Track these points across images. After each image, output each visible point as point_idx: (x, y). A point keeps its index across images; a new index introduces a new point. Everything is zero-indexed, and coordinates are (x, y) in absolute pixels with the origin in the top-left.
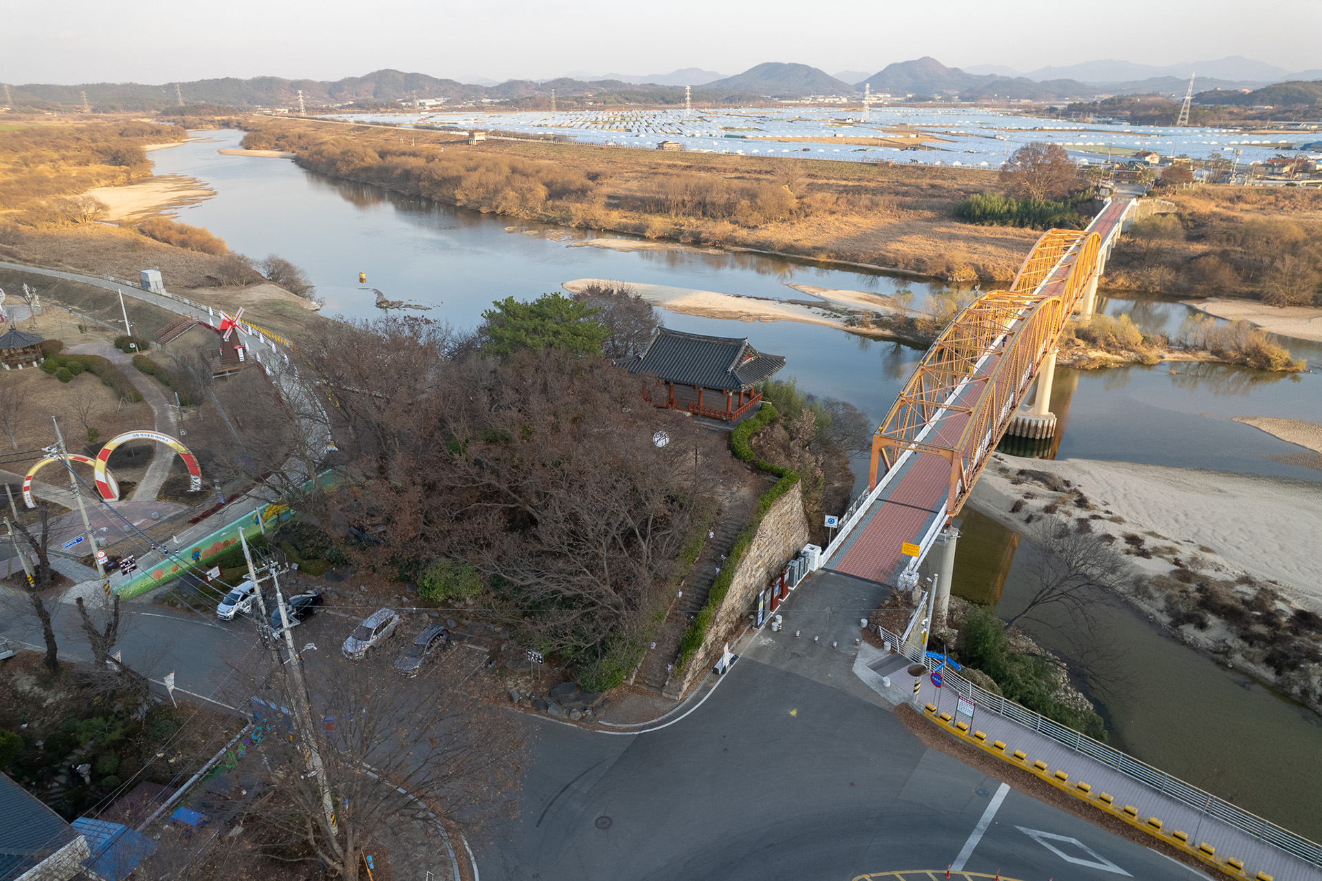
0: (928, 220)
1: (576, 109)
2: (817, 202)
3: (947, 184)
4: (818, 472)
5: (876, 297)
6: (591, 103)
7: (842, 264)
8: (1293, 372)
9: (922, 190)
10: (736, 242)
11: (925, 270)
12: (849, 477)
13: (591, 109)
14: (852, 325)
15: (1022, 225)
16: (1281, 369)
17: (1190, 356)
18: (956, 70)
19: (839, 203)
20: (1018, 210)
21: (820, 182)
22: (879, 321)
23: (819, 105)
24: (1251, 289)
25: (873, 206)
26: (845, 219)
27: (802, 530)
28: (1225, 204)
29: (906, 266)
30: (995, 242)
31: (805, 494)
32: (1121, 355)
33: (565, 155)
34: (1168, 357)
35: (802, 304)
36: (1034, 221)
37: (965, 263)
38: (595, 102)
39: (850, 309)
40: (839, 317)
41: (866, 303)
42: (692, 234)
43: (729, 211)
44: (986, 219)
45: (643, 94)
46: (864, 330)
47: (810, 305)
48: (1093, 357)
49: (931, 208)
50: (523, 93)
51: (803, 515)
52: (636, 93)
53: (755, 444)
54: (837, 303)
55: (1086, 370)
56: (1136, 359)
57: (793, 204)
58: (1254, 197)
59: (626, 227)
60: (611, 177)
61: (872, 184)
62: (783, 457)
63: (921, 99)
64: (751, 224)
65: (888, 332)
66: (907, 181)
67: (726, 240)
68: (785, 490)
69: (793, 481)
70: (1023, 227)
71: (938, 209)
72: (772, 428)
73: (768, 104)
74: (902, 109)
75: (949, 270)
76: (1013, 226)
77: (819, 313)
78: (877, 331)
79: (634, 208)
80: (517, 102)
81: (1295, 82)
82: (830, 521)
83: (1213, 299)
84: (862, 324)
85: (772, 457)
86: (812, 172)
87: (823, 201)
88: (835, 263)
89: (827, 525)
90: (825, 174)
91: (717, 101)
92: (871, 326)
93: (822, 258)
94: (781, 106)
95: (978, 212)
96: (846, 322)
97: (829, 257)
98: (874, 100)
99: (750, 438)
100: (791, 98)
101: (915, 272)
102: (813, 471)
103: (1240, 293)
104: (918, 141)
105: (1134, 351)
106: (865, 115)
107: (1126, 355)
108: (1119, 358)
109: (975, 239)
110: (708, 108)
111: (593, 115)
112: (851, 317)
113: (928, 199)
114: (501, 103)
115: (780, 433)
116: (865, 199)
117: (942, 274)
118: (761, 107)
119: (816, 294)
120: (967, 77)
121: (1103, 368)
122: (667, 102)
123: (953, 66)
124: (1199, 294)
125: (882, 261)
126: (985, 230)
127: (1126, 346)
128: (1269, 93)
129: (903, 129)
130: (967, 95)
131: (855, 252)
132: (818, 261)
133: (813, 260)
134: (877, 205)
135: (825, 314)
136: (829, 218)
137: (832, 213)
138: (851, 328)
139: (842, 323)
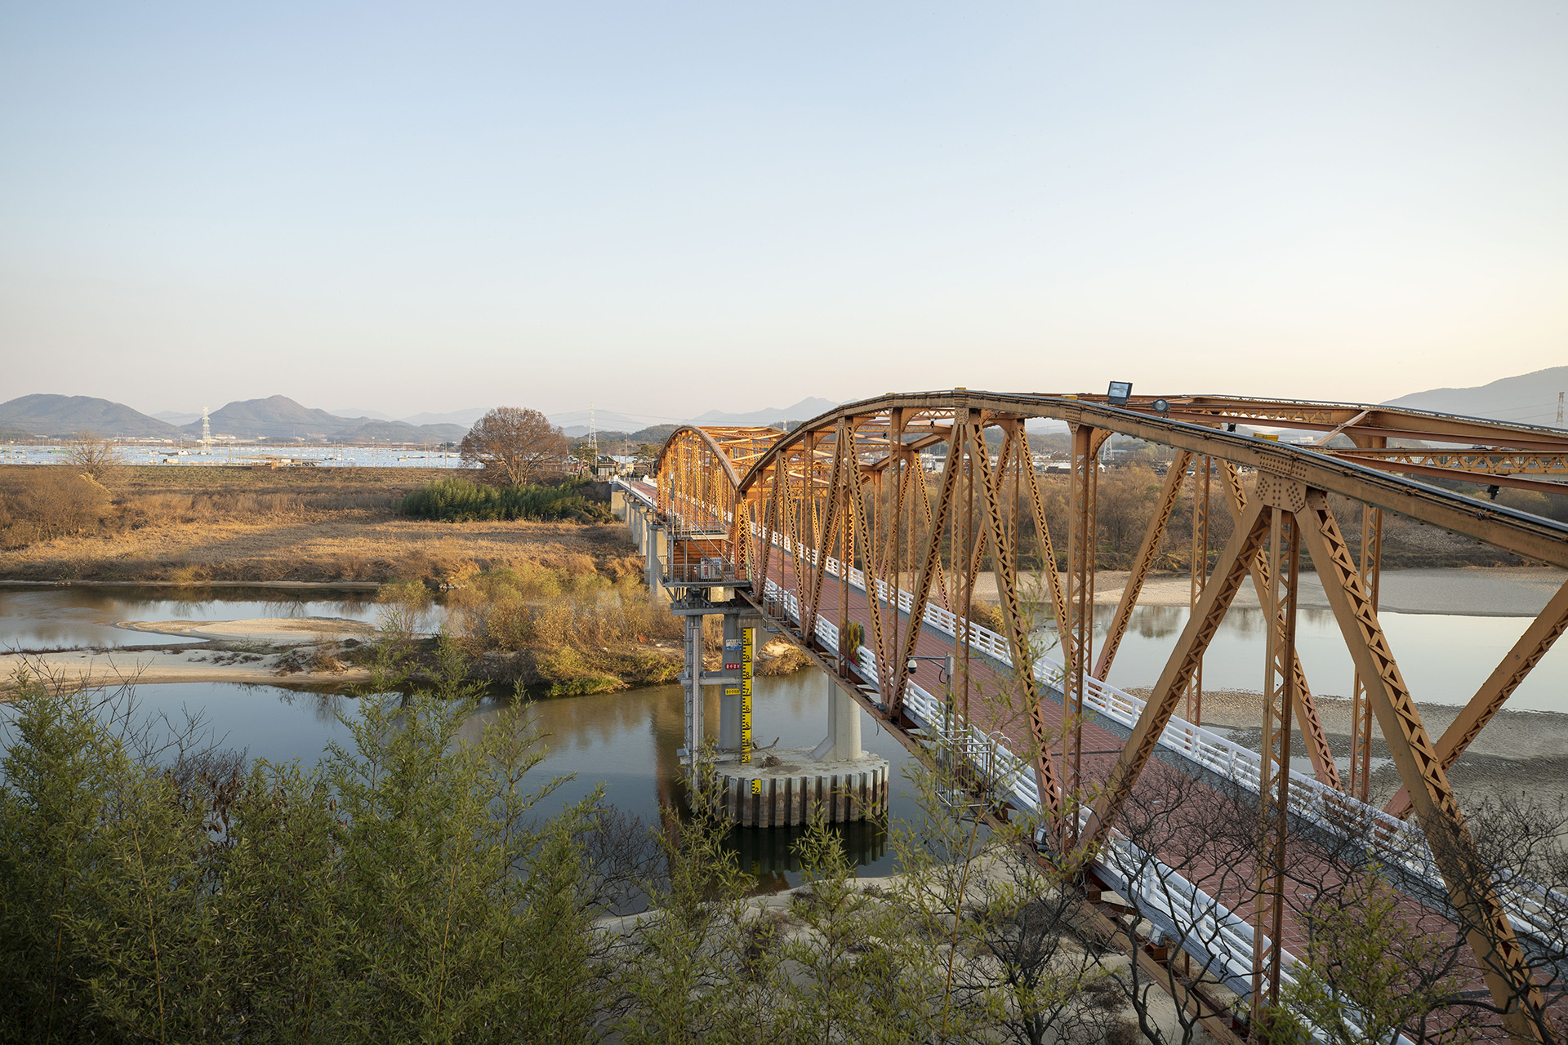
0: (364, 521)
2: (154, 508)
3: (371, 485)
7: (225, 588)
9: (337, 491)
14: (293, 669)
19: (199, 507)
20: (500, 499)
21: (155, 489)
22: (354, 654)
25: (262, 509)
26: (215, 527)
29: (358, 576)
30: (482, 537)
35: (156, 649)
36: (528, 511)
37: (459, 561)
39: (274, 645)
40: (255, 660)
44: (456, 512)
46: (326, 675)
47: (177, 650)
49: (363, 507)
54: (241, 640)
57: (107, 509)
61: (254, 488)
63: (278, 441)
64: (12, 544)
65: (379, 673)
66: (309, 483)
70: (513, 519)
71: (376, 508)
75: (437, 572)
76: (499, 520)
77: (204, 659)
84: (317, 663)
87: (167, 506)
88: (214, 588)
90: (162, 482)
92: (338, 664)
93: (184, 578)
95: (441, 504)
96: (277, 666)
97: (198, 576)
109: (454, 536)
112: (289, 658)
113: (353, 496)
116: (246, 501)
125: (309, 571)
131: (252, 563)
132: (176, 588)
133: (164, 587)
134: (269, 507)
135: (221, 658)
136: (184, 527)
137: (190, 520)
138: (290, 677)
139: (267, 670)
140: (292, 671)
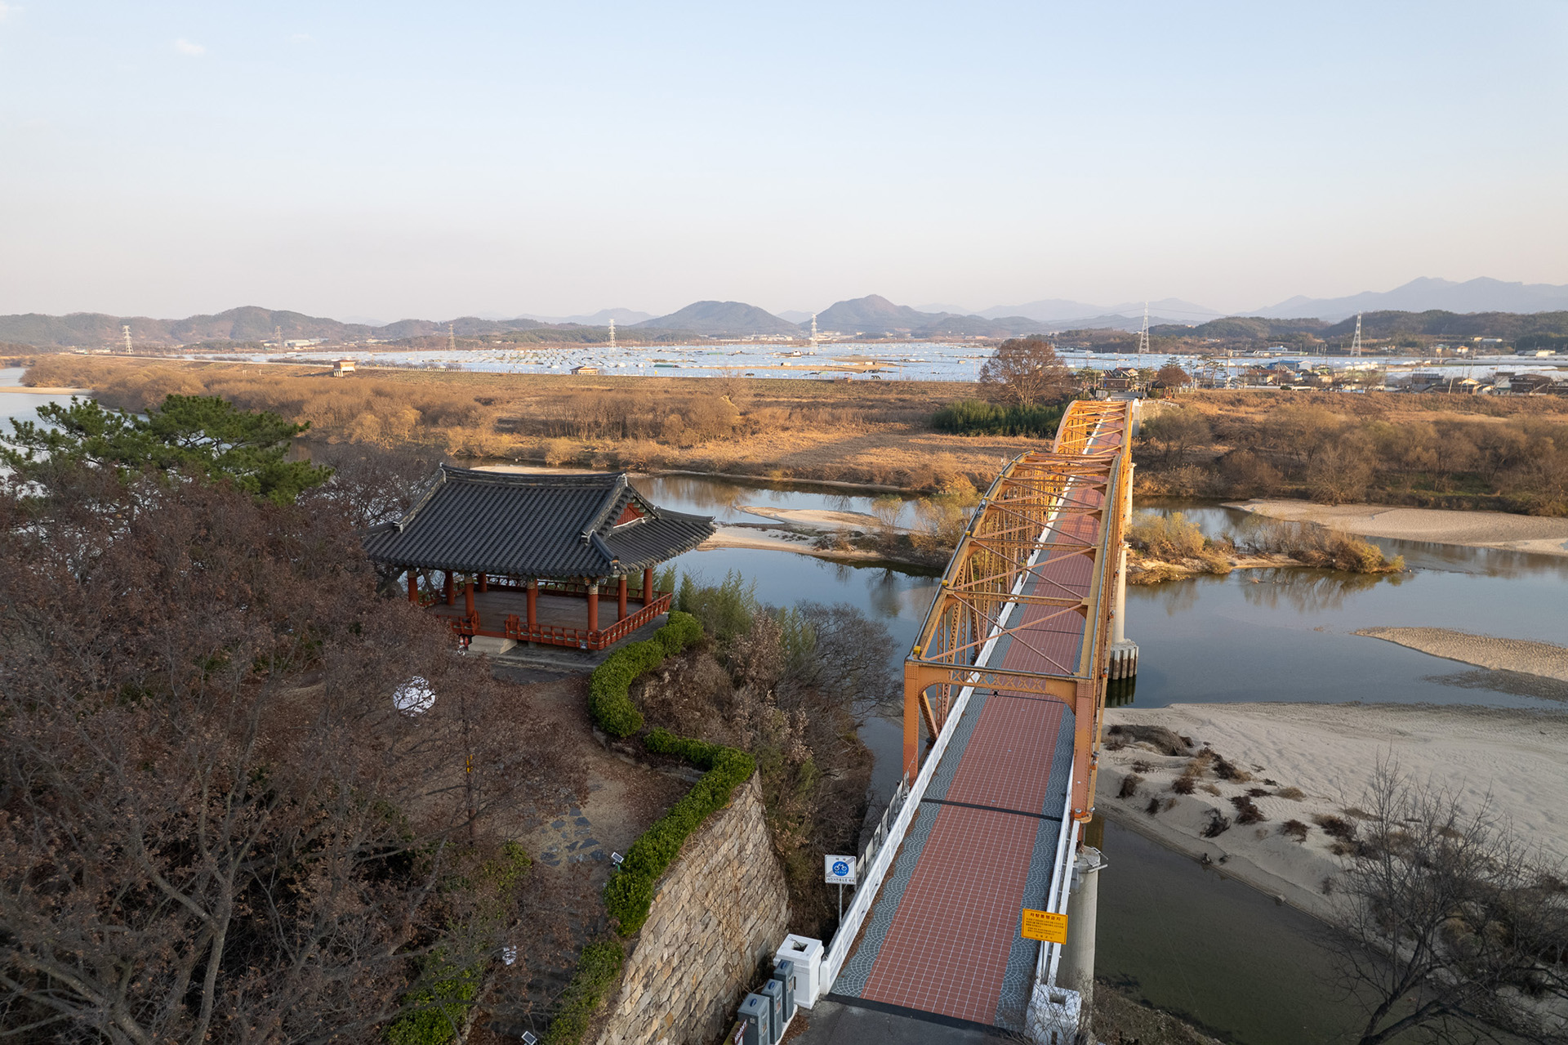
0: (902, 433)
1: (478, 347)
2: (765, 417)
3: (917, 398)
4: (799, 749)
5: (851, 515)
6: (499, 342)
7: (801, 484)
8: (1391, 572)
9: (890, 403)
10: (665, 464)
11: (909, 484)
12: (862, 758)
13: (499, 347)
14: (824, 547)
15: (1013, 433)
16: (1376, 569)
17: (1265, 561)
18: (906, 309)
19: (793, 418)
20: (1007, 417)
21: (768, 400)
22: (860, 540)
23: (762, 343)
24: (1295, 487)
25: (834, 421)
26: (801, 435)
27: (770, 898)
28: (1228, 408)
29: (884, 482)
30: (985, 450)
31: (772, 805)
32: (1183, 564)
33: (454, 383)
34: (1241, 564)
35: (754, 526)
36: (1028, 428)
37: (957, 473)
38: (504, 341)
39: (818, 530)
40: (805, 539)
41: (840, 522)
42: (607, 456)
43: (655, 430)
44: (971, 428)
45: (561, 333)
46: (841, 553)
47: (764, 528)
48: (1150, 568)
49: (904, 420)
50: (418, 333)
51: (770, 860)
52: (553, 332)
53: (652, 697)
54: (801, 524)
55: (1146, 585)
56: (1203, 568)
57: (737, 420)
58: (1256, 401)
59: (520, 453)
60: (508, 402)
61: (832, 401)
62: (716, 724)
63: (871, 337)
64: (684, 444)
65: (873, 554)
66: (872, 397)
67: (652, 461)
68: (718, 802)
69: (738, 775)
70: (1015, 435)
71: (913, 421)
72: (692, 662)
73: (705, 342)
74: (853, 345)
75: (938, 481)
76: (1004, 435)
77: (777, 535)
78: (859, 554)
79: (534, 432)
80: (409, 342)
81: (1234, 318)
82: (836, 869)
83: (1256, 500)
84: (837, 545)
85: (692, 724)
86: (758, 391)
87: (773, 417)
88: (794, 483)
89: (831, 878)
90: (774, 393)
91: (646, 339)
92: (849, 547)
93: (777, 476)
94: (721, 344)
95: (960, 421)
96: (815, 544)
97: (785, 475)
98: (822, 338)
99: (636, 685)
100: (731, 337)
101: (896, 487)
102: (785, 750)
103: (1284, 492)
104: (874, 368)
105: (1198, 558)
106: (813, 349)
107: (1190, 563)
108: (1182, 568)
109: (964, 450)
110: (636, 345)
111: (500, 353)
112: (823, 539)
113: (899, 411)
114: (390, 343)
115: (708, 671)
116: (824, 414)
117: (930, 487)
118: (698, 344)
119: (773, 515)
120: (918, 315)
121: (1166, 581)
122: (590, 341)
123: (902, 304)
124: (1239, 496)
125: (852, 475)
126: (971, 441)
127: (1189, 552)
128: (1215, 327)
129: (857, 358)
130: (920, 332)
131: (818, 467)
132: (772, 482)
133: (766, 481)
134: (839, 419)
135: (786, 537)
136: (782, 435)
137: (786, 429)
138: (822, 552)
139: (809, 547)
140: (823, 549)
